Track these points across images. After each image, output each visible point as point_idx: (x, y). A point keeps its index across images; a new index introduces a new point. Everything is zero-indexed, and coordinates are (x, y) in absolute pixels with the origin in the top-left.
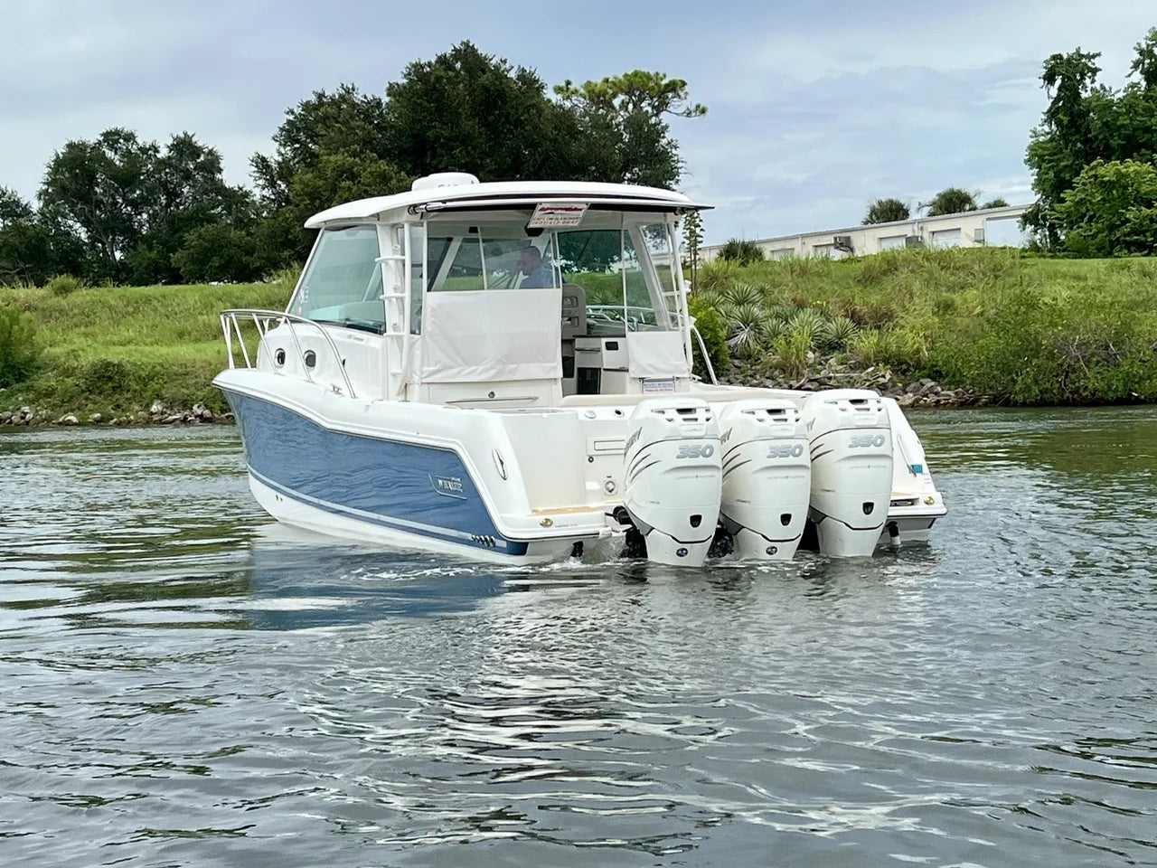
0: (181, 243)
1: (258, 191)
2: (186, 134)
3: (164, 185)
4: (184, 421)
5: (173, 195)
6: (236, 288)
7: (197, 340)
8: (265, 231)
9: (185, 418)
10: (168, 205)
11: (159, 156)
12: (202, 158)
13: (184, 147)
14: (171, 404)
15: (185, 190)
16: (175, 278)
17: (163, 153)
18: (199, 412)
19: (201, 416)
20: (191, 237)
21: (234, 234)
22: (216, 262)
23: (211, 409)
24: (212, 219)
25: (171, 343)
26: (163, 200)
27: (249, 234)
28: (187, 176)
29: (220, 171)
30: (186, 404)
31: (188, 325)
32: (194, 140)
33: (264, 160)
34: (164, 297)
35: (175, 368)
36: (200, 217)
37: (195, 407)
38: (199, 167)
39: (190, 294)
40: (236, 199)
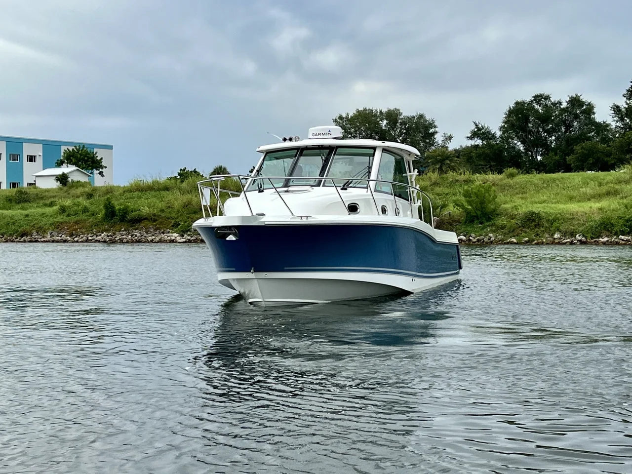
0: (572, 151)
1: (613, 123)
2: (576, 95)
3: (564, 122)
4: (572, 243)
5: (568, 127)
6: (601, 174)
7: (579, 201)
8: (618, 144)
9: (572, 241)
10: (566, 132)
11: (562, 107)
12: (584, 107)
13: (575, 102)
14: (565, 234)
15: (575, 124)
16: (568, 169)
17: (564, 105)
18: (579, 238)
19: (580, 241)
20: (577, 148)
21: (601, 146)
22: (591, 161)
23: (586, 238)
24: (589, 139)
25: (566, 203)
26: (563, 129)
27: (608, 146)
28: (576, 117)
29: (594, 113)
30: (573, 234)
31: (575, 194)
32: (581, 98)
33: (618, 107)
34: (562, 178)
35: (568, 215)
36: (582, 138)
37: (577, 236)
38: (583, 112)
39: (576, 177)
40: (602, 128)
